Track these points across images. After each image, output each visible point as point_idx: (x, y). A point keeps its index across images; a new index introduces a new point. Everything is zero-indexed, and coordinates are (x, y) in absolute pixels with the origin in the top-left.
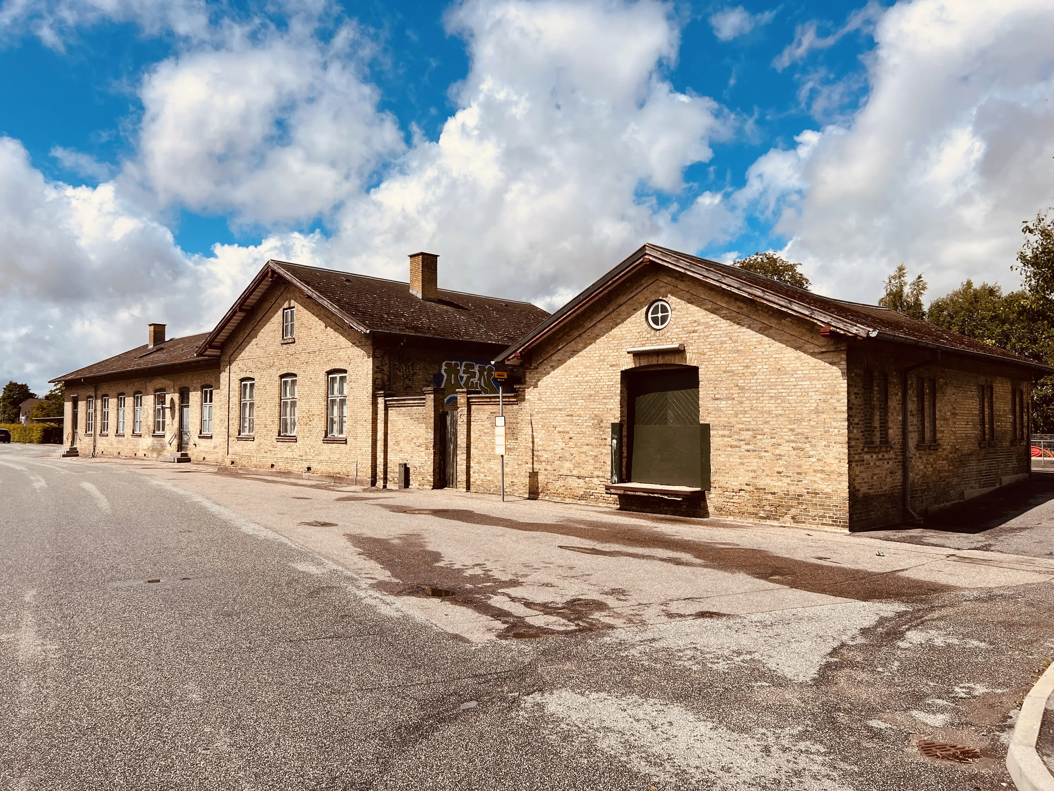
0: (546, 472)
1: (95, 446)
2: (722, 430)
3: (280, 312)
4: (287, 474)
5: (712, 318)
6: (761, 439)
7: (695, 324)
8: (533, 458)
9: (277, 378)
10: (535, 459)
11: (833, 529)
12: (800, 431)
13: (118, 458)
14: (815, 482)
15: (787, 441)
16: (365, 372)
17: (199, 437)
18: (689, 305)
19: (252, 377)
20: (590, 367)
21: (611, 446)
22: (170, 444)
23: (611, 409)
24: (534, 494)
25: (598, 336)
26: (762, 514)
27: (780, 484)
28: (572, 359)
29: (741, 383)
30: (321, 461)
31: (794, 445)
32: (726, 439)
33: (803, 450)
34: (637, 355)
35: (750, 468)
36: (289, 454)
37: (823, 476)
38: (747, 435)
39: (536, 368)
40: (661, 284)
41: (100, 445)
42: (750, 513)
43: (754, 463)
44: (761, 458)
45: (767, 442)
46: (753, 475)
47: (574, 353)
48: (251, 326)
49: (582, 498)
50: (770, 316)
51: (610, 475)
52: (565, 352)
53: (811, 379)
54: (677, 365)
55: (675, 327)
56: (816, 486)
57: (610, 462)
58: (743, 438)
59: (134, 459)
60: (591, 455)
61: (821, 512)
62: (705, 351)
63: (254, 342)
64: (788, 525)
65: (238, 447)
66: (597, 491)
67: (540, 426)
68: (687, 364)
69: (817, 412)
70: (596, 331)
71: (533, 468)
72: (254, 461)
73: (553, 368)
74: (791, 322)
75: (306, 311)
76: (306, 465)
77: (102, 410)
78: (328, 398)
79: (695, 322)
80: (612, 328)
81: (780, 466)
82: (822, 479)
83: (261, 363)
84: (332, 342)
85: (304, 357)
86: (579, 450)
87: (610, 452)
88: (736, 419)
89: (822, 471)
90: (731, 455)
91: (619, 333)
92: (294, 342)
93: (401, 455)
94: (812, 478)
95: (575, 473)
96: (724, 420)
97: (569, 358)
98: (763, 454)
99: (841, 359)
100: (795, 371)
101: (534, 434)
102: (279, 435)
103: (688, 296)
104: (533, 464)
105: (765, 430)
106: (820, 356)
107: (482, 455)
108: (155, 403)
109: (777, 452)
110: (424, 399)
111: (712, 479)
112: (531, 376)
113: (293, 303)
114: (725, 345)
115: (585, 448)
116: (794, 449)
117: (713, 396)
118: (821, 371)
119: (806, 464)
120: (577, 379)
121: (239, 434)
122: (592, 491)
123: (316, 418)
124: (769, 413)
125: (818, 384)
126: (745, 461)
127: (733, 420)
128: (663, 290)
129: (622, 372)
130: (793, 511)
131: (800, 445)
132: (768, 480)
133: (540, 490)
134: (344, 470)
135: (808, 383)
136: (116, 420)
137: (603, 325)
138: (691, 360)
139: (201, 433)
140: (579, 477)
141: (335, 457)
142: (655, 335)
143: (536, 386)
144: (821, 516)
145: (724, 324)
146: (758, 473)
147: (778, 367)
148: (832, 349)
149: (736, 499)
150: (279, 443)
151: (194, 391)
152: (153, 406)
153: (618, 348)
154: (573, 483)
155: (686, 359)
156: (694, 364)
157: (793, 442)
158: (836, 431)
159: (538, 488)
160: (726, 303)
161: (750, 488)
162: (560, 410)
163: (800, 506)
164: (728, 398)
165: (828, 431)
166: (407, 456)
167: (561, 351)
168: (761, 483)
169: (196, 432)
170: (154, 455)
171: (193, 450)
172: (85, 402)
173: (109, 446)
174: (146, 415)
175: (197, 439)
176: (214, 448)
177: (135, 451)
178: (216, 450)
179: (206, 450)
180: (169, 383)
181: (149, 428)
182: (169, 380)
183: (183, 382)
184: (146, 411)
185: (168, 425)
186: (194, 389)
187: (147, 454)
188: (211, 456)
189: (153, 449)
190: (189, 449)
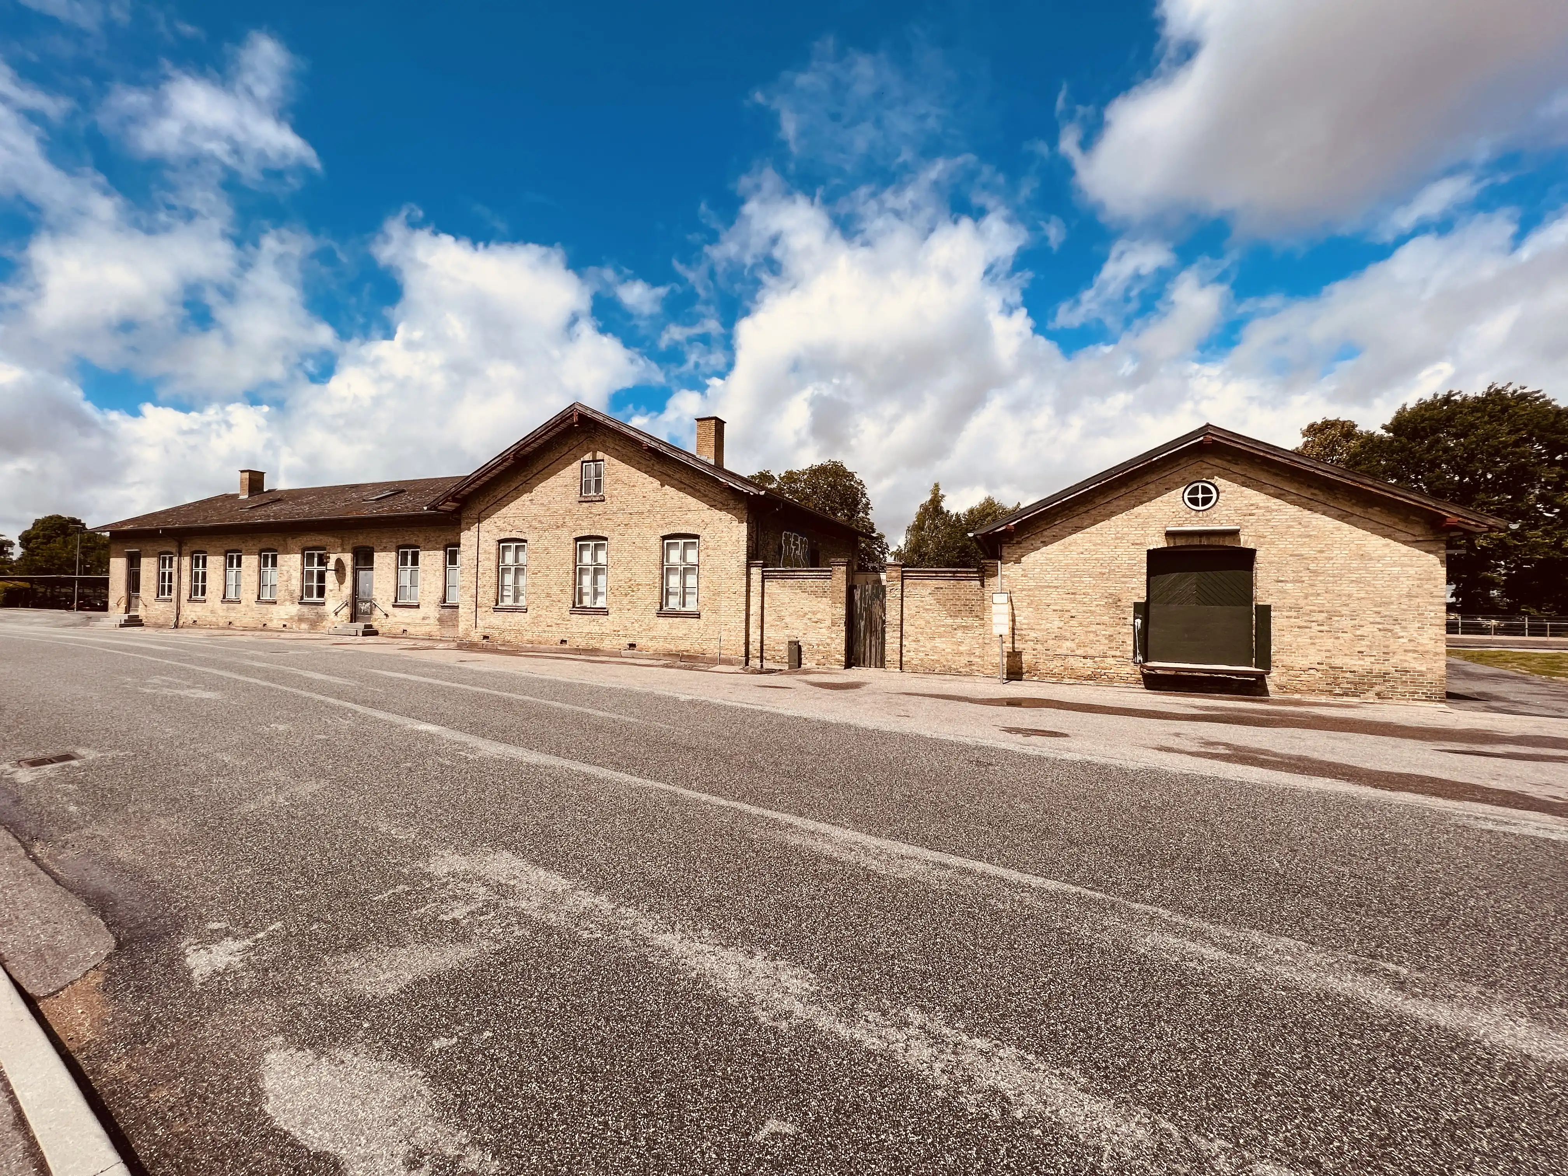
0: (1035, 652)
1: (178, 614)
2: (1288, 611)
3: (577, 465)
4: (593, 651)
5: (1274, 503)
6: (1338, 621)
7: (1252, 508)
8: (1013, 638)
9: (572, 542)
10: (1016, 637)
11: (1426, 704)
12: (1388, 613)
13: (229, 629)
14: (1406, 661)
15: (1371, 623)
16: (734, 538)
17: (394, 606)
18: (1244, 488)
19: (523, 538)
20: (1102, 544)
21: (1134, 625)
22: (336, 614)
23: (1133, 588)
24: (1014, 673)
25: (1113, 514)
26: (1338, 691)
27: (1361, 662)
28: (1074, 535)
29: (1312, 566)
30: (655, 637)
31: (1380, 626)
32: (1293, 620)
33: (1391, 631)
34: (1169, 534)
35: (1324, 648)
36: (594, 630)
37: (1415, 655)
38: (1322, 617)
39: (1019, 543)
40: (1205, 466)
41: (188, 613)
42: (1322, 691)
43: (1329, 643)
44: (1338, 638)
45: (1346, 623)
46: (1328, 654)
47: (1078, 529)
48: (521, 478)
49: (1089, 678)
50: (1354, 504)
51: (1132, 654)
52: (1064, 527)
53: (1403, 565)
54: (1227, 547)
55: (1223, 509)
56: (1406, 665)
57: (1132, 642)
58: (1314, 619)
59: (262, 630)
60: (1104, 635)
61: (1412, 688)
62: (1265, 534)
63: (526, 497)
64: (1372, 701)
65: (498, 620)
66: (1112, 671)
67: (1025, 604)
68: (1242, 546)
69: (1409, 596)
70: (1112, 507)
71: (1013, 647)
72: (528, 636)
73: (1046, 544)
74: (1380, 511)
75: (624, 466)
76: (626, 641)
77: (192, 570)
78: (663, 566)
79: (1252, 505)
80: (1134, 506)
81: (1362, 646)
82: (1415, 658)
83: (540, 522)
84: (673, 503)
85: (622, 517)
86: (1085, 629)
87: (1132, 631)
88: (1306, 601)
89: (1415, 651)
90: (1300, 636)
91: (1145, 511)
92: (603, 501)
93: (787, 632)
94: (1403, 658)
95: (1078, 652)
96: (1289, 601)
97: (1070, 534)
98: (1340, 635)
99: (1440, 549)
100: (1382, 557)
101: (1016, 612)
102: (574, 607)
103: (1243, 479)
104: (1013, 643)
105: (1344, 612)
106: (1414, 545)
107: (922, 634)
108: (303, 564)
109: (1358, 633)
110: (830, 571)
111: (1273, 658)
112: (1010, 551)
113: (600, 455)
114: (1292, 530)
115: (1094, 628)
116: (1380, 630)
117: (1276, 578)
118: (1415, 559)
119: (1394, 645)
120: (1082, 556)
121: (497, 604)
122: (1103, 671)
123: (644, 589)
124: (1350, 596)
125: (1412, 571)
126: (1317, 641)
127: (1302, 602)
128: (1208, 472)
129: (1149, 551)
130: (1377, 688)
131: (1388, 627)
132: (1347, 660)
133: (1024, 670)
134: (697, 647)
135: (1399, 569)
136: (222, 582)
137: (1122, 503)
138: (1246, 541)
139: (396, 601)
140: (1084, 657)
141: (678, 632)
142: (1196, 516)
143: (1018, 561)
144: (1412, 693)
145: (1293, 510)
146: (1334, 653)
147: (1361, 553)
148: (1431, 538)
149: (1304, 677)
150: (573, 616)
151: (383, 550)
152: (299, 567)
153: (1144, 526)
154: (1076, 663)
155: (1239, 540)
156: (1252, 546)
157: (1379, 623)
158: (1432, 614)
159: (1021, 668)
160: (1297, 489)
161: (1324, 667)
162: (1057, 587)
163: (1386, 683)
164: (1294, 581)
165: (1423, 614)
166: (795, 633)
167: (1058, 527)
168: (1338, 662)
169: (388, 600)
170: (304, 626)
171: (383, 621)
172: (155, 559)
173: (208, 614)
174: (285, 578)
175: (389, 608)
176: (424, 619)
177: (264, 621)
178: (426, 622)
179: (407, 621)
180: (332, 540)
181: (291, 594)
182: (333, 536)
183: (362, 540)
184: (285, 573)
185: (331, 591)
186: (384, 550)
187: (288, 625)
188: (418, 629)
189: (301, 619)
190: (376, 620)
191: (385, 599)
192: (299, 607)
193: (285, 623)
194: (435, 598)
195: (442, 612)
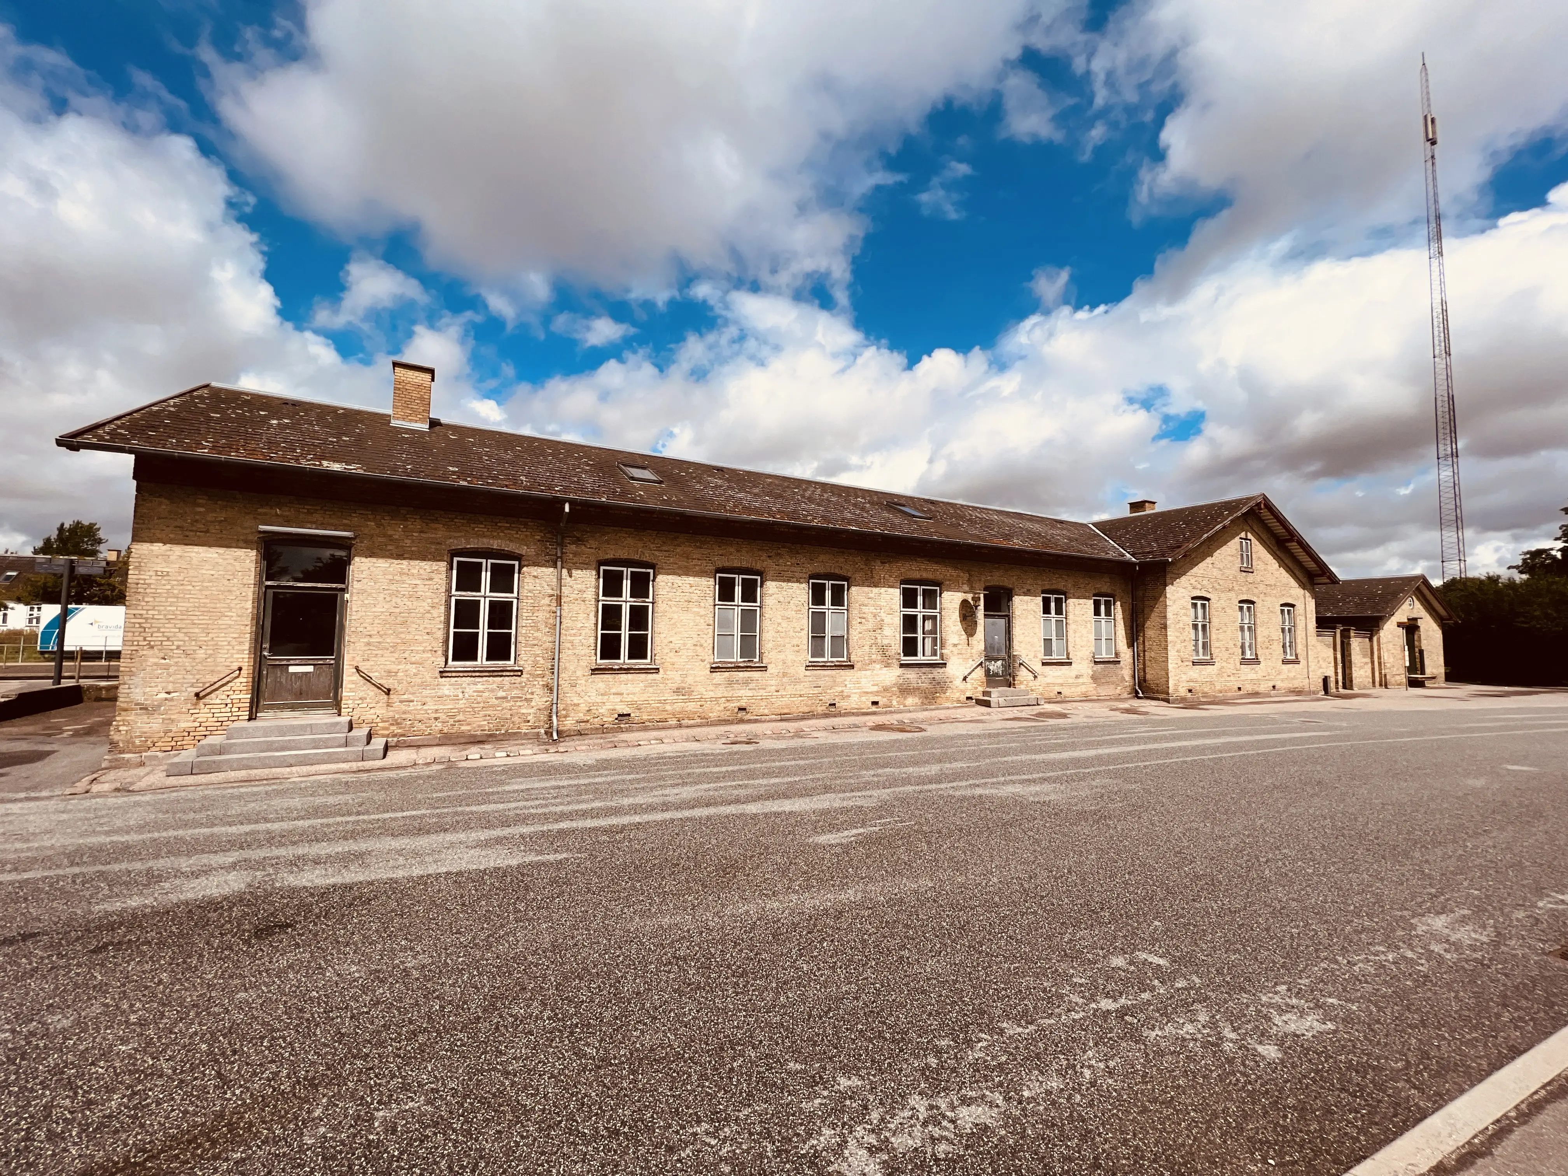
3: (1237, 540)
4: (1256, 694)
9: (1237, 602)
10: (1385, 667)
16: (1309, 610)
17: (1043, 664)
19: (1208, 597)
22: (965, 679)
30: (1283, 680)
36: (1254, 676)
59: (825, 716)
60: (1401, 664)
65: (1196, 673)
67: (1386, 650)
72: (1217, 687)
76: (1271, 684)
78: (1284, 626)
84: (1284, 581)
85: (1262, 587)
92: (1252, 573)
93: (1321, 670)
101: (1384, 654)
102: (1241, 658)
108: (898, 604)
110: (1333, 632)
113: (1250, 536)
121: (1193, 659)
123: (1275, 643)
139: (1045, 657)
140: (1398, 675)
141: (1292, 675)
150: (1241, 667)
151: (1024, 593)
152: (892, 608)
154: (1397, 678)
159: (1387, 682)
169: (1035, 657)
170: (911, 701)
171: (1031, 684)
172: (443, 566)
173: (669, 696)
174: (870, 626)
175: (1037, 667)
176: (1077, 677)
177: (827, 699)
178: (1080, 680)
179: (1060, 681)
180: (954, 573)
181: (883, 650)
182: (956, 568)
183: (998, 578)
184: (870, 616)
185: (955, 645)
186: (1028, 593)
187: (882, 701)
188: (1073, 689)
189: (905, 690)
190: (1021, 683)
191: (1031, 655)
192: (901, 671)
193: (876, 699)
194: (1088, 653)
195: (1095, 669)
